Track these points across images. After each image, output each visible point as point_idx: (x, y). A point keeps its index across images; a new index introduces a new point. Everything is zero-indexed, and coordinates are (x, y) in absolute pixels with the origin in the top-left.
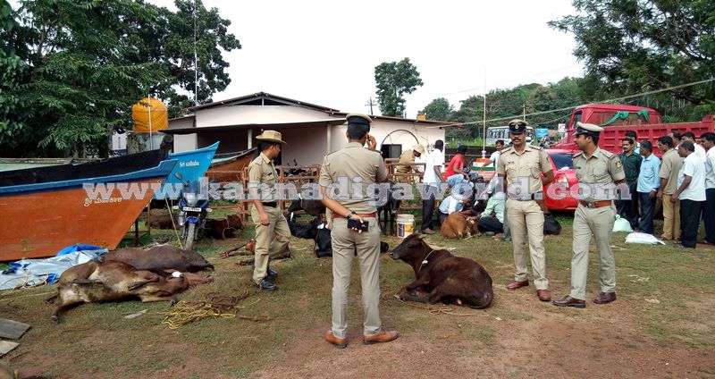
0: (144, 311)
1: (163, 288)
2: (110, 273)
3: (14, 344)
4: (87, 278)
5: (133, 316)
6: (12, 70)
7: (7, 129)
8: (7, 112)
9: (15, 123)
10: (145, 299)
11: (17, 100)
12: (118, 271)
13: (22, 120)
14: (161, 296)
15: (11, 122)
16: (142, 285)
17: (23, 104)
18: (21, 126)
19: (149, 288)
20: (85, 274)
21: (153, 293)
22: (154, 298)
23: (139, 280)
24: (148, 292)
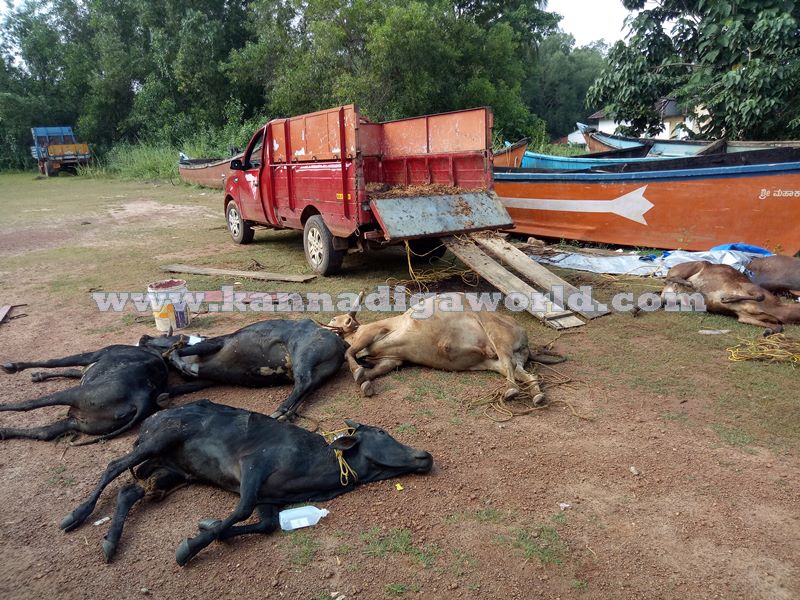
0: (724, 331)
1: (772, 311)
2: (710, 278)
3: (581, 322)
4: (686, 278)
5: (708, 332)
6: (776, 33)
7: (756, 107)
8: (760, 86)
9: (767, 99)
10: (742, 319)
11: (775, 70)
12: (719, 278)
13: (776, 95)
14: (764, 321)
15: (763, 98)
16: (739, 301)
17: (781, 76)
18: (773, 102)
19: (749, 307)
20: (685, 273)
21: (753, 314)
22: (753, 320)
23: (741, 294)
24: (746, 310)
